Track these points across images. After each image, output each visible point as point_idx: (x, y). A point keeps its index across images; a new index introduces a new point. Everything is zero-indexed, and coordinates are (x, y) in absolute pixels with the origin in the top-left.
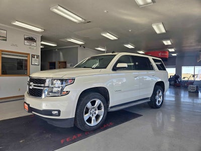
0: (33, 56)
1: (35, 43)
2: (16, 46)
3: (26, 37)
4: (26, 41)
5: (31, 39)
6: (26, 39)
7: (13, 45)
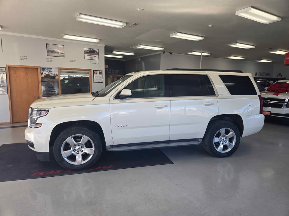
0: (95, 72)
1: (97, 56)
2: (75, 61)
3: (86, 49)
4: (86, 55)
5: (92, 52)
6: (86, 52)
7: (71, 61)
